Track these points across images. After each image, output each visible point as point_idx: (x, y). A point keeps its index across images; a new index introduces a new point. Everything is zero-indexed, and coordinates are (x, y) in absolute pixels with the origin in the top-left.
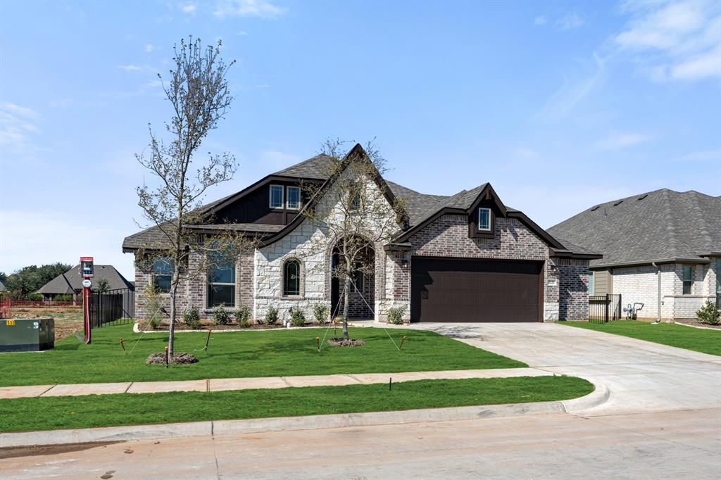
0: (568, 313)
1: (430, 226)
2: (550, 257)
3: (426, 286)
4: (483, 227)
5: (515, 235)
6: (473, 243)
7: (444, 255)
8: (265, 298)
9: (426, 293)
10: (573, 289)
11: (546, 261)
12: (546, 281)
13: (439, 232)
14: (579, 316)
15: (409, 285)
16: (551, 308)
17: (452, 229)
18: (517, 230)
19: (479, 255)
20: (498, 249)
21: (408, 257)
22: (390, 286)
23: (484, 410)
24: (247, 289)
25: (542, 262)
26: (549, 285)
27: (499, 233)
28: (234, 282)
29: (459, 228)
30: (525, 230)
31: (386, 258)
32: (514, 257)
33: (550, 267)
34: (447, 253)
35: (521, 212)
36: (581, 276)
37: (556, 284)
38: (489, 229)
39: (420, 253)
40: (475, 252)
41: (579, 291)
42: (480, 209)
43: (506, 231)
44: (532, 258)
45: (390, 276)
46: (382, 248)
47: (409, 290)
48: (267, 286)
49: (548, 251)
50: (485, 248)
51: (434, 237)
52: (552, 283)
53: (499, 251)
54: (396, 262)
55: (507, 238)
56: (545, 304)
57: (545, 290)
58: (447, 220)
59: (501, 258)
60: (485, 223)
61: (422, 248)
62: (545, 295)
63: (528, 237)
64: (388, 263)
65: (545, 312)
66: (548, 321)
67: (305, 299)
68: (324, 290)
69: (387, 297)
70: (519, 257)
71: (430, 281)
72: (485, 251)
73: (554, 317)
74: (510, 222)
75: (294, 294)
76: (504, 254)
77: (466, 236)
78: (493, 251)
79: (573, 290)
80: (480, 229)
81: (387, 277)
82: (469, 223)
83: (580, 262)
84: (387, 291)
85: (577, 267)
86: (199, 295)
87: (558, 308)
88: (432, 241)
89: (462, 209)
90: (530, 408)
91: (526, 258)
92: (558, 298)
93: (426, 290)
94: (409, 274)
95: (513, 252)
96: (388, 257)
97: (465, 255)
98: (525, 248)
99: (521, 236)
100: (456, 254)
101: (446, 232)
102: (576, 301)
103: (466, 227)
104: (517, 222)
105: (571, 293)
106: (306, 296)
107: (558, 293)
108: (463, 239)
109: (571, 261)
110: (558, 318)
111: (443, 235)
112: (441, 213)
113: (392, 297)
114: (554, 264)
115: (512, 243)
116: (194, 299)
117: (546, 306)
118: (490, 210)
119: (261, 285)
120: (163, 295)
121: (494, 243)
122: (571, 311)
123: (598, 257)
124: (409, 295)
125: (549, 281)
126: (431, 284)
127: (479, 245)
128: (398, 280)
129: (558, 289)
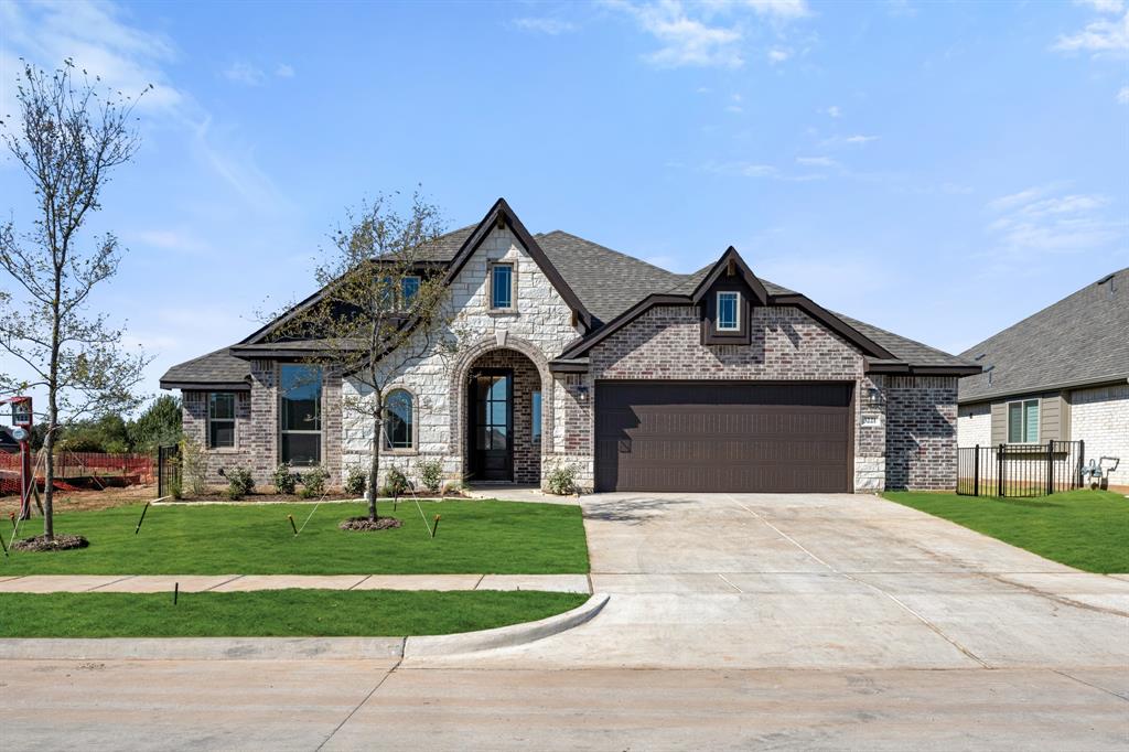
0: (912, 476)
1: (628, 327)
2: (866, 374)
3: (626, 431)
4: (726, 326)
5: (794, 337)
6: (710, 355)
7: (654, 377)
8: (357, 452)
9: (626, 442)
10: (922, 433)
11: (858, 381)
12: (858, 418)
13: (646, 338)
14: (936, 482)
15: (592, 430)
16: (869, 468)
17: (670, 332)
18: (798, 327)
19: (721, 375)
20: (759, 362)
21: (589, 381)
22: (560, 431)
23: (240, 645)
24: (337, 439)
25: (851, 385)
26: (866, 425)
27: (760, 335)
28: (319, 429)
29: (684, 329)
30: (814, 327)
31: (553, 385)
32: (790, 376)
33: (865, 393)
34: (660, 373)
35: (801, 295)
36: (939, 407)
37: (878, 422)
38: (738, 329)
39: (610, 374)
40: (713, 369)
41: (935, 435)
42: (719, 293)
43: (776, 331)
44: (829, 376)
45: (560, 414)
46: (547, 367)
47: (591, 437)
48: (360, 435)
49: (861, 362)
50: (734, 363)
51: (637, 346)
52: (870, 422)
53: (761, 366)
54: (568, 392)
55: (777, 343)
56: (856, 460)
57: (857, 433)
58: (659, 316)
59: (766, 378)
60: (728, 318)
61: (615, 366)
62: (856, 443)
63: (820, 339)
64: (557, 394)
65: (856, 474)
66: (863, 491)
67: (419, 454)
68: (449, 441)
69: (556, 449)
70: (802, 376)
71: (635, 422)
72: (734, 366)
73: (875, 483)
74: (784, 314)
75: (404, 446)
76: (770, 372)
77: (697, 341)
78: (749, 366)
79: (922, 435)
80: (719, 329)
81: (556, 416)
82: (702, 320)
83: (937, 381)
84: (556, 440)
85: (931, 391)
86: (267, 449)
87: (883, 467)
88: (632, 354)
89: (684, 296)
90: (333, 646)
91: (817, 377)
92: (883, 448)
93: (627, 437)
94: (591, 411)
95: (789, 366)
96: (557, 383)
97: (694, 376)
98: (814, 358)
99: (807, 338)
100: (677, 374)
101: (659, 337)
102: (930, 454)
103: (697, 327)
104: (796, 313)
105: (918, 440)
106: (421, 449)
107: (883, 440)
108: (691, 347)
109: (918, 380)
110: (883, 486)
111: (653, 342)
112: (646, 305)
113: (563, 450)
114: (874, 387)
115: (787, 350)
116: (259, 456)
117: (859, 463)
118: (739, 294)
119: (350, 433)
120: (222, 450)
121: (751, 352)
122: (919, 472)
123: (972, 371)
124: (592, 446)
125: (865, 418)
126: (636, 427)
127: (722, 357)
128: (571, 421)
129: (883, 433)
